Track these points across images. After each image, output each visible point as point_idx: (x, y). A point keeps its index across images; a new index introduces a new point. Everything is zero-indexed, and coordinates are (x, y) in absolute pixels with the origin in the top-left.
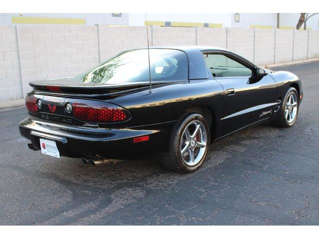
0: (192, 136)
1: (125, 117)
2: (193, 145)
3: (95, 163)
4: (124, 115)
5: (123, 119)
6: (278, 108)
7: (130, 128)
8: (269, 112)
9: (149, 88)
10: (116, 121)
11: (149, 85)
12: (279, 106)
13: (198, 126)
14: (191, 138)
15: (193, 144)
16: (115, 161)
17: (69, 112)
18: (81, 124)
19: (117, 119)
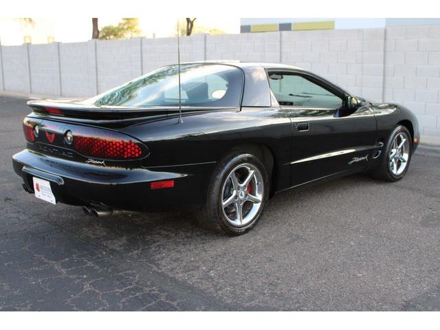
0: (242, 185)
1: (140, 153)
2: (241, 197)
3: (98, 213)
4: (139, 151)
5: (137, 155)
6: (378, 153)
7: (148, 169)
8: (363, 158)
9: (178, 116)
10: (128, 158)
11: (178, 112)
12: (380, 151)
13: (252, 172)
14: (239, 187)
15: (242, 195)
16: (130, 213)
17: (70, 144)
18: (84, 160)
19: (129, 155)
